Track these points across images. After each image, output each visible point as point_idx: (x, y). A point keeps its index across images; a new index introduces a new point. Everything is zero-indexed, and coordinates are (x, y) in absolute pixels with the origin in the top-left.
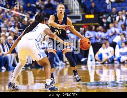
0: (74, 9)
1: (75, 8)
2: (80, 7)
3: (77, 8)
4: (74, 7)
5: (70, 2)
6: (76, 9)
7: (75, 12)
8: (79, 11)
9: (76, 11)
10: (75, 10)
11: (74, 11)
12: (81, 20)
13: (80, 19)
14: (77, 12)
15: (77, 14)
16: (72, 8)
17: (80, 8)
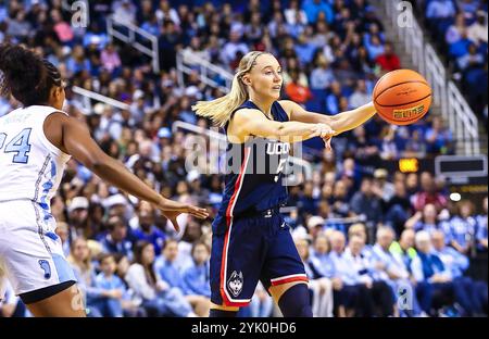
0: (460, 136)
1: (464, 134)
2: (483, 130)
3: (471, 135)
4: (460, 131)
5: (448, 114)
6: (467, 136)
7: (464, 148)
8: (476, 145)
9: (468, 145)
10: (464, 140)
11: (460, 144)
12: (484, 173)
13: (482, 169)
14: (472, 148)
15: (473, 153)
16: (455, 134)
17: (480, 133)
